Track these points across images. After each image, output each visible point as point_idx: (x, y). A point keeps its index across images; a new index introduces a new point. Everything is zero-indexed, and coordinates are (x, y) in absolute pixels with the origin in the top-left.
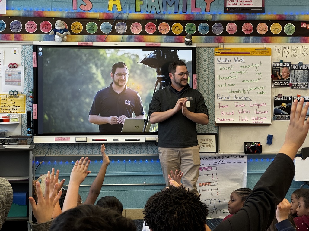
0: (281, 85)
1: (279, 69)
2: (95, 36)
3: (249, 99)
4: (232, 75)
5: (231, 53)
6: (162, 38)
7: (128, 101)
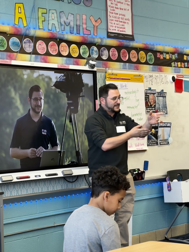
5: (118, 79)
6: (63, 60)
7: (45, 130)
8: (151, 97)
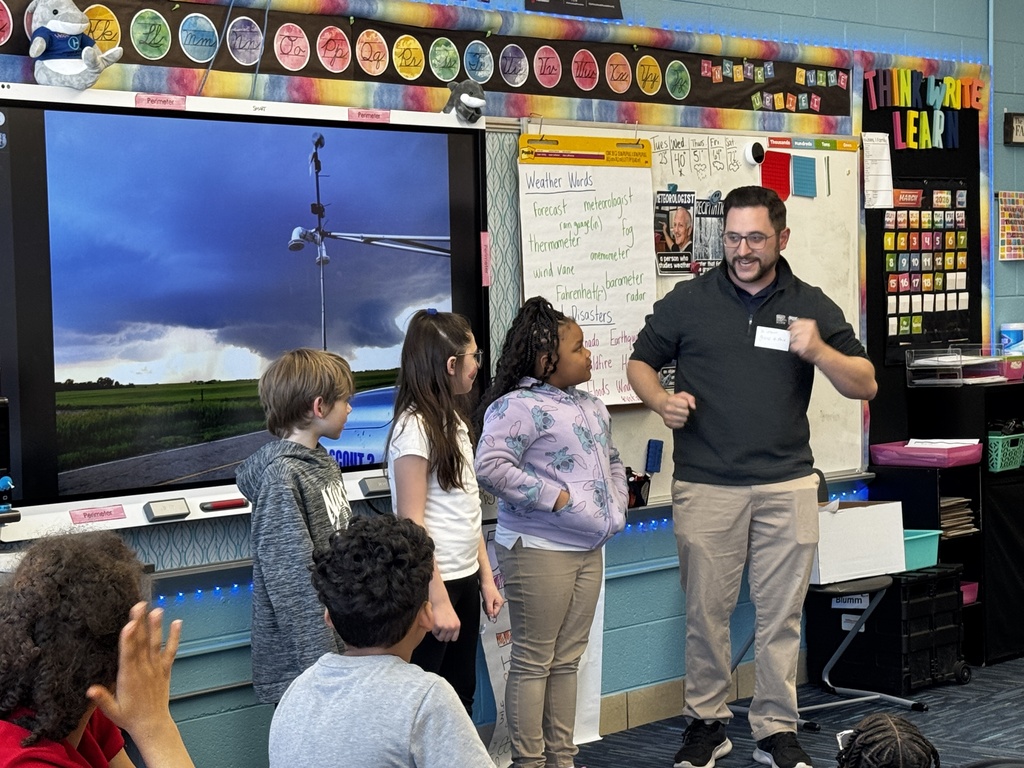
0: (674, 270)
1: (667, 213)
2: (165, 70)
3: (607, 319)
4: (564, 235)
5: (561, 155)
6: (367, 90)
8: (676, 216)
